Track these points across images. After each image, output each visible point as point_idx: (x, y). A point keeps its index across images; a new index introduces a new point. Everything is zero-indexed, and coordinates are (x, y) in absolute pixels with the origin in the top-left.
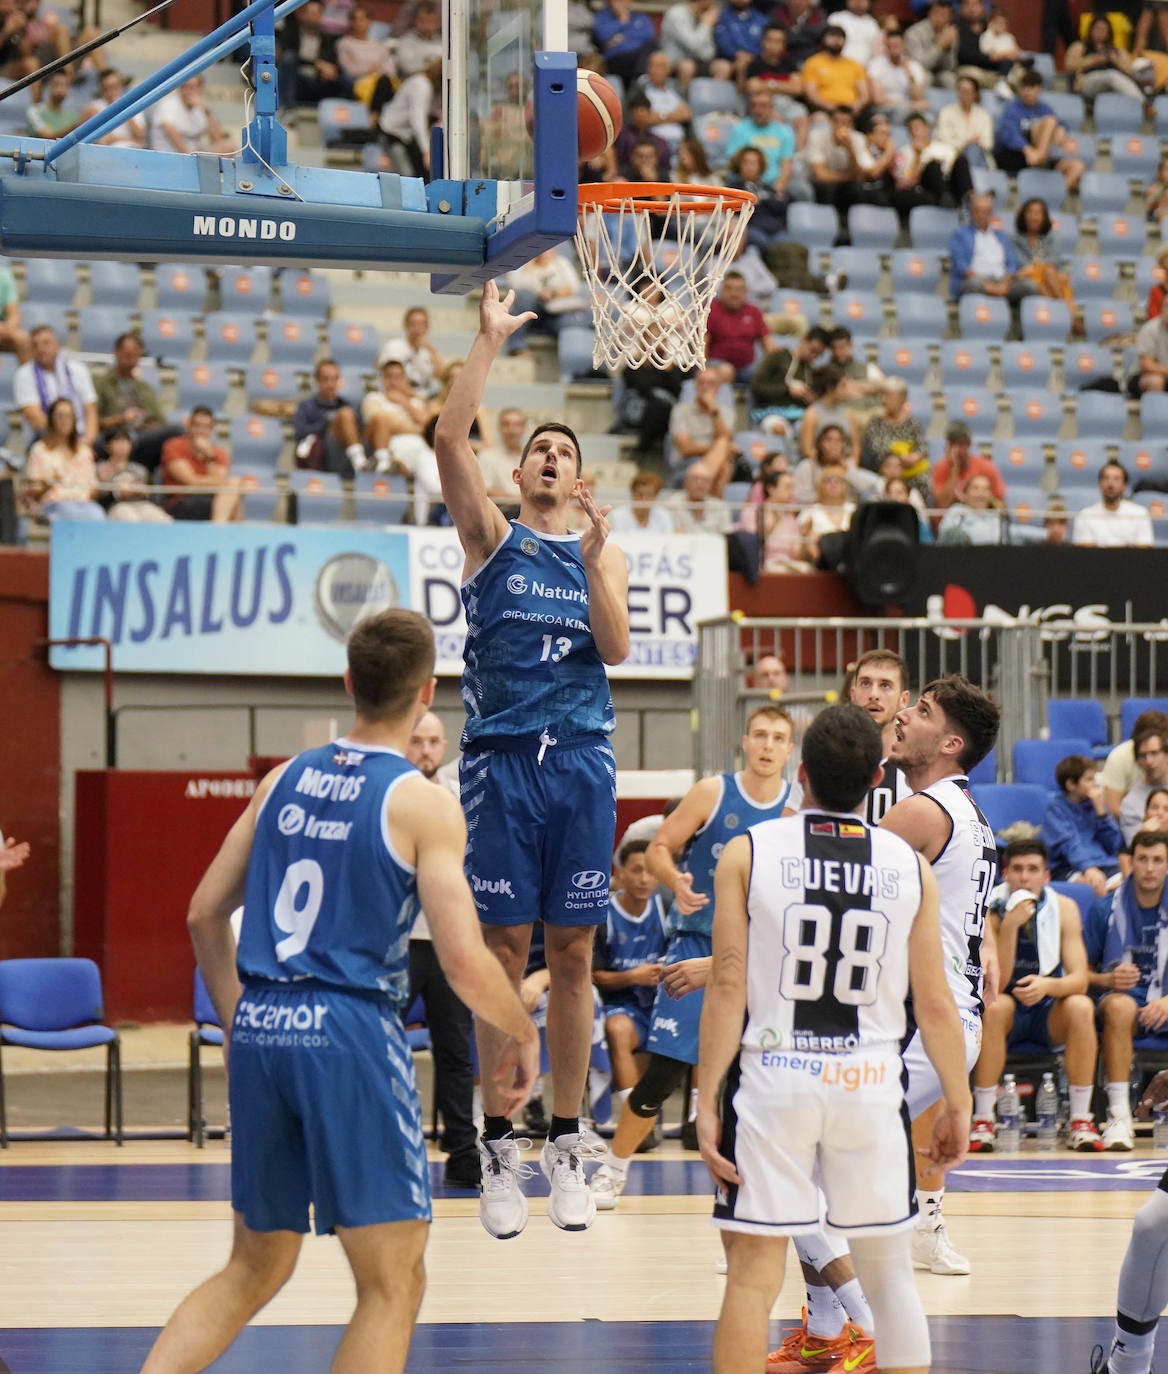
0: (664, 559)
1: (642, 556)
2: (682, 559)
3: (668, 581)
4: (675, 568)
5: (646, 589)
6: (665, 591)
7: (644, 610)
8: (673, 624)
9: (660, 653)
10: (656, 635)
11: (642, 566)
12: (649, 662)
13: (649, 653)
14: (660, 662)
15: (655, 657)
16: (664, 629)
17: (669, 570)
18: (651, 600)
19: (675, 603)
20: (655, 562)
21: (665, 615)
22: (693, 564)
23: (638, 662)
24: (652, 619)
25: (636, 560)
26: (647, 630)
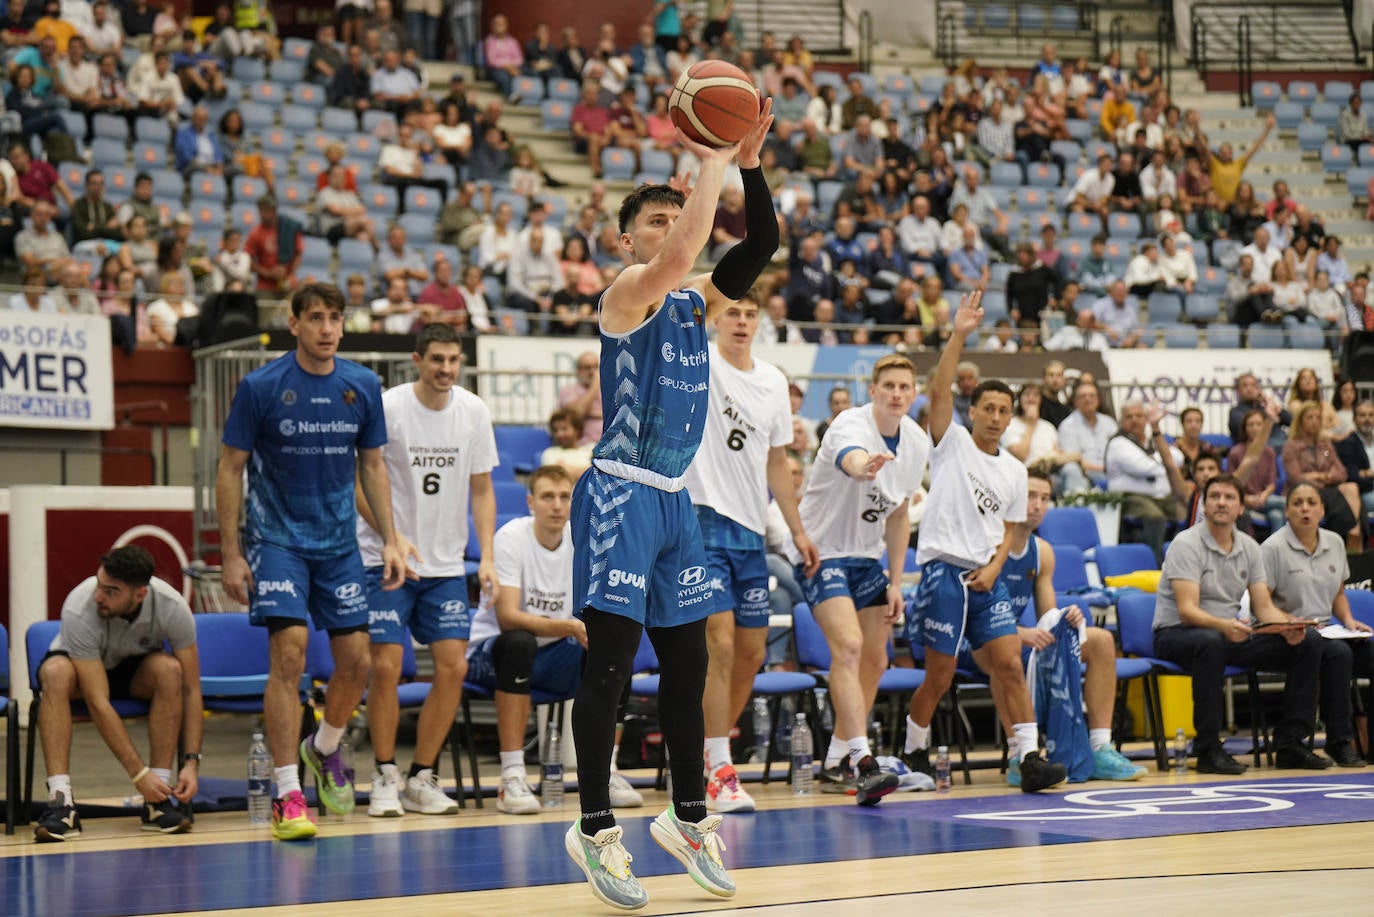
0: (65, 334)
1: (49, 331)
2: (79, 335)
3: (68, 351)
4: (74, 341)
5: (51, 357)
6: (66, 359)
7: (51, 373)
8: (73, 385)
9: (64, 408)
10: (61, 394)
11: (50, 339)
12: (57, 414)
13: (56, 408)
14: (65, 415)
15: (60, 411)
16: (66, 389)
17: (69, 342)
18: (56, 365)
19: (74, 369)
20: (59, 336)
21: (67, 378)
22: (87, 338)
23: (48, 414)
24: (57, 381)
25: (45, 333)
26: (54, 390)
